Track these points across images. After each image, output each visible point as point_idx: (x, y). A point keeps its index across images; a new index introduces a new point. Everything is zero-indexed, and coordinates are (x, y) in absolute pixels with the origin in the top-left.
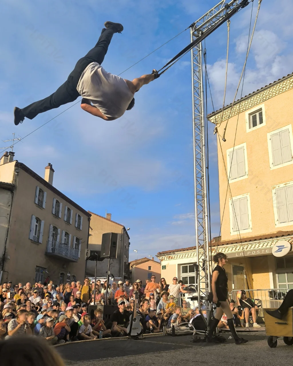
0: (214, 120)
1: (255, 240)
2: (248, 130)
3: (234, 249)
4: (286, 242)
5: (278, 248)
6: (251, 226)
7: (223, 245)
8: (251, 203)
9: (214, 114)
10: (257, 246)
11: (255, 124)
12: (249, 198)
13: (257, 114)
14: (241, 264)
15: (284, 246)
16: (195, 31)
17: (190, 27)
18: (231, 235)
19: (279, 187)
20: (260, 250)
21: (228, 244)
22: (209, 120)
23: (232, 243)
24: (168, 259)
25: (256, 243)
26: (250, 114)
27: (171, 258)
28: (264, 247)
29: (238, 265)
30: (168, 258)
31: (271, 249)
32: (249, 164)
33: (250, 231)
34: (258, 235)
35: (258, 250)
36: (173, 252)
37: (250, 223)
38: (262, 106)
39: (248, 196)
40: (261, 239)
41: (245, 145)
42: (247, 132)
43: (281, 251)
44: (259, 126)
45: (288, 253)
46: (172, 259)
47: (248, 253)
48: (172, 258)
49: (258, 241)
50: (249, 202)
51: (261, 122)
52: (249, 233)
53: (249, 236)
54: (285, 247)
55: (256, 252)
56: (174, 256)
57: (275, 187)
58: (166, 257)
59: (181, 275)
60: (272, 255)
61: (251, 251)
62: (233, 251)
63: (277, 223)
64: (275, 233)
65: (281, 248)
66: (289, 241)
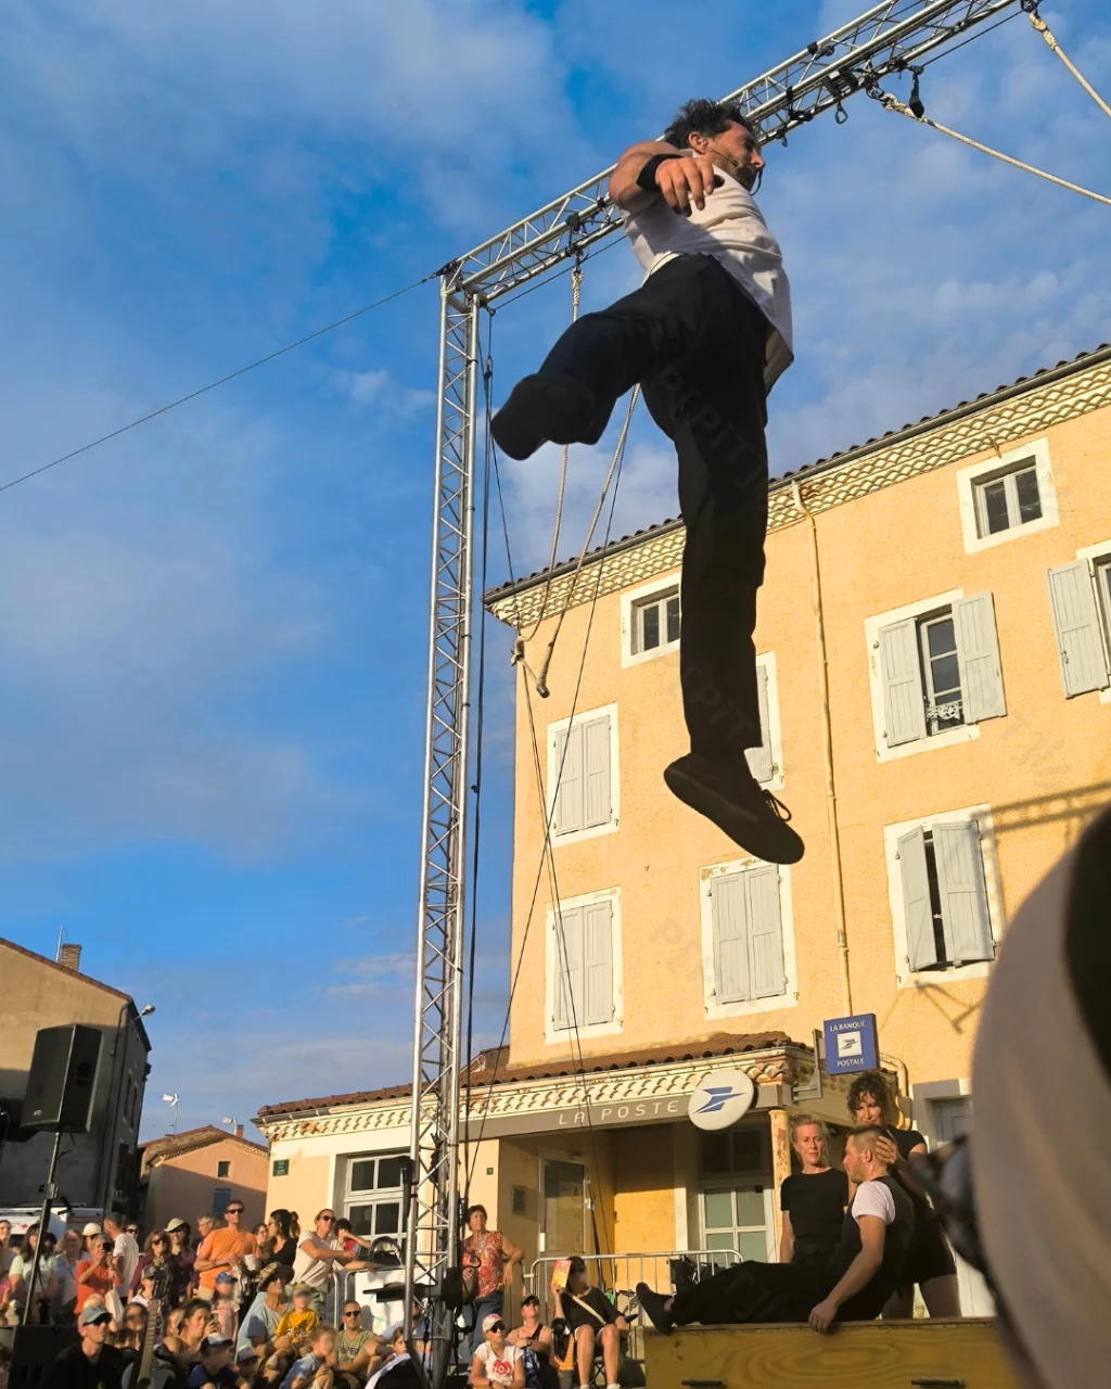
0: (507, 611)
1: (632, 1065)
2: (628, 660)
3: (554, 1096)
4: (740, 1074)
5: (709, 1097)
6: (619, 1014)
7: (514, 1080)
8: (625, 925)
9: (511, 589)
10: (637, 1087)
11: (651, 641)
12: (617, 908)
13: (663, 605)
14: (578, 1154)
15: (730, 1089)
16: (458, 290)
17: (439, 273)
18: (548, 1042)
19: (723, 870)
20: (649, 1103)
21: (531, 1078)
22: (490, 610)
23: (547, 1076)
24: (298, 1135)
25: (632, 1075)
26: (636, 604)
27: (310, 1128)
28: (661, 1092)
29: (563, 1157)
30: (299, 1129)
31: (685, 1099)
32: (624, 782)
33: (613, 1028)
34: (644, 1048)
35: (638, 1103)
36: (323, 1105)
37: (618, 1001)
39: (615, 899)
40: (651, 1062)
41: (612, 710)
42: (623, 667)
43: (719, 1108)
44: (665, 647)
45: (745, 1116)
46: (316, 1134)
47: (604, 1114)
48: (315, 1130)
49: (643, 1070)
50: (617, 920)
52: (610, 1038)
53: (612, 1049)
54: (732, 1093)
55: (632, 1111)
56: (322, 1123)
57: (710, 872)
58: (292, 1126)
59: (346, 1200)
60: (686, 1123)
61: (615, 1107)
62: (550, 1105)
63: (710, 1002)
64: (704, 1039)
65: (719, 1097)
66: (750, 1072)
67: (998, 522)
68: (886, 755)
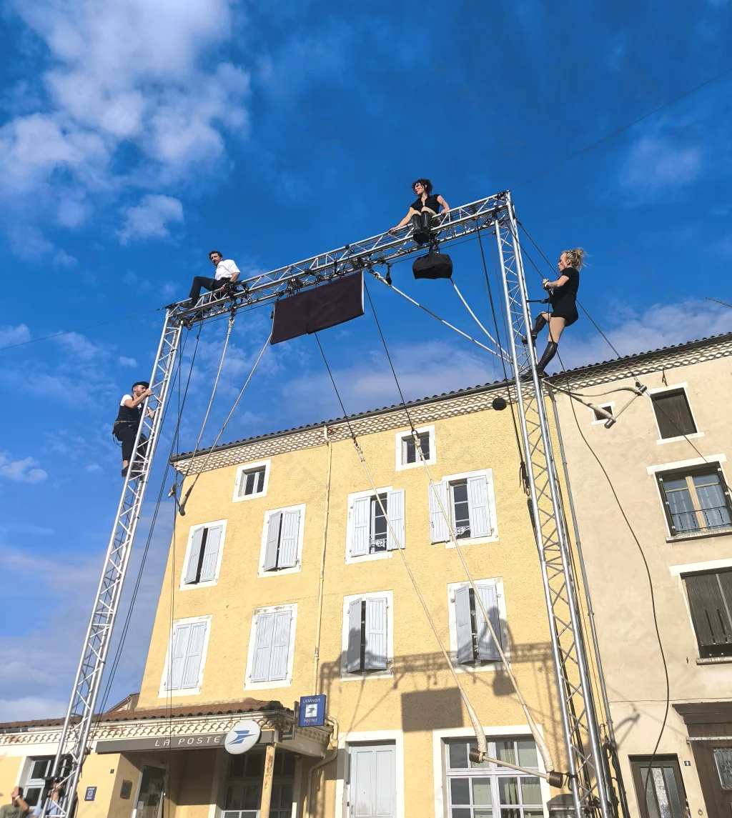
0: (181, 467)
1: (200, 714)
2: (236, 499)
3: (155, 730)
4: (255, 723)
5: (237, 735)
6: (200, 684)
7: (135, 719)
8: (211, 636)
9: (184, 456)
10: (200, 728)
11: (249, 490)
12: (209, 626)
13: (257, 475)
14: (163, 763)
15: (248, 732)
16: (174, 316)
17: (166, 308)
18: (160, 697)
19: (265, 611)
20: (205, 737)
21: (145, 718)
22: (173, 465)
23: (154, 718)
24: (7, 743)
25: (199, 720)
26: (245, 472)
27: (15, 739)
28: (213, 731)
29: (155, 764)
30: (8, 740)
31: (224, 735)
32: (224, 560)
33: (196, 692)
34: (210, 703)
35: (198, 736)
36: (24, 726)
37: (201, 676)
38: (266, 462)
39: (209, 621)
40: (210, 714)
41: (224, 523)
42: (233, 501)
43: (241, 742)
44: (255, 495)
46: (18, 743)
47: (180, 742)
48: (18, 741)
49: (205, 718)
50: (208, 632)
51: (260, 489)
52: (194, 696)
53: (193, 703)
54: (249, 734)
55: (196, 740)
56: (23, 736)
57: (258, 611)
58: (5, 737)
59: (27, 784)
60: (221, 749)
61: (186, 738)
62: (152, 735)
63: (248, 681)
64: (241, 701)
65: (242, 735)
66: (260, 723)
67: (411, 458)
68: (350, 561)
